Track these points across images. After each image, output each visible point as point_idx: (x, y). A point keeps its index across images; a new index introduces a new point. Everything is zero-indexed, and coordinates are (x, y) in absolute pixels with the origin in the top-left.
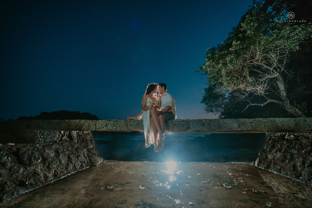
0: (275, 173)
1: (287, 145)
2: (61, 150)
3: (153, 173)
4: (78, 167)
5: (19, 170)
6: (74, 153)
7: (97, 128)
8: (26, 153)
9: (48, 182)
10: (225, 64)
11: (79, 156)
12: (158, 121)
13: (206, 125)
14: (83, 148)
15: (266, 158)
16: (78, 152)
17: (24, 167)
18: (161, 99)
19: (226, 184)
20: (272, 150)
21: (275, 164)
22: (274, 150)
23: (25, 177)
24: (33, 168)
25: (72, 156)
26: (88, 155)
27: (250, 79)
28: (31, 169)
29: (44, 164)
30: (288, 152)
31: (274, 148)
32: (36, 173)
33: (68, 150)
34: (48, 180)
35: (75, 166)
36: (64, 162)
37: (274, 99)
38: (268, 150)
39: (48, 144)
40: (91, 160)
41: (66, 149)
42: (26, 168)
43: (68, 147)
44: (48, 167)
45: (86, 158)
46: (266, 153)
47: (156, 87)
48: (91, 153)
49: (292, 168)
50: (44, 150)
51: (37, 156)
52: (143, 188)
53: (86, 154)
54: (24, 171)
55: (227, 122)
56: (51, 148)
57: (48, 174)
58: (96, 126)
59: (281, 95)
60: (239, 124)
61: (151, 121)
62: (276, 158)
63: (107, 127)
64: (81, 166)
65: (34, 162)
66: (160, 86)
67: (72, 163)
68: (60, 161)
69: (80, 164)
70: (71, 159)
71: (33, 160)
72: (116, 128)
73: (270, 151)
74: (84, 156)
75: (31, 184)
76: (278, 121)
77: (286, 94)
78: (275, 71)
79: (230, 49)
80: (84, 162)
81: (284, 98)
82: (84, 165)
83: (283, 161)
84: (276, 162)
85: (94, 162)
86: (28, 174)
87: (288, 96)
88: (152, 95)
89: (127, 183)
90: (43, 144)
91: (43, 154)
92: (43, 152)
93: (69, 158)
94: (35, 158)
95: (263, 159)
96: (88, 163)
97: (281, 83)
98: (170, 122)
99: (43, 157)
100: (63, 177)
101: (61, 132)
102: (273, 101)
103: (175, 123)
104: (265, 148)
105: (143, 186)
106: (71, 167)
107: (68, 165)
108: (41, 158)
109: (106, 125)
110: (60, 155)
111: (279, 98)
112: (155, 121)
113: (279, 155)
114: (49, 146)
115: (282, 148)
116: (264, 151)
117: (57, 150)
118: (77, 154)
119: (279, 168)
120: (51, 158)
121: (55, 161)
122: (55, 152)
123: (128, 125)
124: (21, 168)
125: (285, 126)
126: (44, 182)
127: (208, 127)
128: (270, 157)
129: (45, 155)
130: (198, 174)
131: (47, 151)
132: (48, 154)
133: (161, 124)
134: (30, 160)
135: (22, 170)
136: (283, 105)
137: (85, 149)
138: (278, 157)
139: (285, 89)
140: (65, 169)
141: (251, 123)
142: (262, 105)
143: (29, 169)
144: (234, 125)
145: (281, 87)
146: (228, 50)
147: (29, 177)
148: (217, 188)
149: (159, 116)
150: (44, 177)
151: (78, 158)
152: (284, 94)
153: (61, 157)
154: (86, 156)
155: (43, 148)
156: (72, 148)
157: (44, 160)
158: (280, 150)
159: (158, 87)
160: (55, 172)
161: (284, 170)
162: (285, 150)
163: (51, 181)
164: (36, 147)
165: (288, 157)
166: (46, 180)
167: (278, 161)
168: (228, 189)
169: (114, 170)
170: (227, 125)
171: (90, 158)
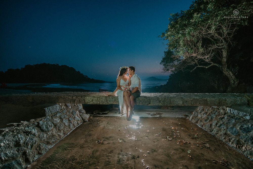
0: (200, 127)
1: (211, 111)
2: (63, 117)
3: (126, 128)
4: (76, 125)
5: (44, 135)
6: (71, 116)
7: (86, 103)
8: (43, 124)
9: (62, 138)
10: (184, 35)
11: (75, 117)
12: (129, 100)
13: (161, 102)
14: (76, 111)
15: (197, 116)
16: (73, 115)
17: (46, 133)
18: (131, 79)
19: (169, 137)
20: (202, 112)
21: (201, 121)
22: (203, 112)
23: (48, 139)
24: (51, 132)
25: (71, 118)
26: (80, 115)
27: (201, 50)
28: (50, 133)
29: (56, 128)
30: (210, 116)
31: (203, 111)
32: (54, 135)
33: (67, 115)
34: (61, 137)
35: (74, 125)
36: (67, 124)
37: (216, 64)
38: (199, 111)
39: (53, 114)
40: (82, 119)
41: (65, 115)
42: (47, 134)
43: (67, 113)
44: (59, 130)
45: (79, 117)
46: (198, 113)
47: (127, 70)
48: (82, 113)
49: (209, 126)
50: (53, 119)
51: (50, 124)
52: (120, 141)
53: (79, 115)
54: (46, 136)
55: (176, 100)
56: (57, 117)
57: (60, 134)
58: (85, 101)
59: (223, 60)
60: (183, 102)
61: (125, 100)
62: (202, 118)
63: (93, 102)
64: (77, 124)
65: (50, 128)
66: (130, 69)
67: (72, 123)
68: (64, 124)
69: (77, 122)
70: (70, 120)
71: (49, 128)
72: (99, 103)
73: (200, 113)
74: (78, 116)
75: (53, 142)
76: (208, 100)
77: (226, 60)
78: (224, 40)
79: (191, 20)
80: (79, 121)
81: (224, 63)
82: (79, 122)
83: (206, 121)
84: (202, 120)
85: (85, 119)
86: (49, 137)
87: (227, 62)
88: (124, 77)
89: (110, 137)
90: (51, 115)
91: (53, 122)
92: (53, 121)
93: (69, 120)
94: (50, 126)
95: (195, 117)
96: (81, 120)
97: (225, 51)
98: (137, 99)
99: (54, 124)
100: (69, 133)
101: (59, 104)
102: (215, 64)
103: (140, 100)
104: (198, 109)
105: (120, 139)
106: (72, 126)
107: (70, 125)
108: (53, 125)
109: (92, 100)
110: (63, 120)
111: (220, 62)
112: (127, 101)
113: (205, 116)
114: (55, 115)
115: (208, 112)
116: (197, 112)
117: (61, 117)
118: (73, 117)
119: (202, 124)
120: (59, 123)
121: (61, 125)
122: (60, 119)
123: (108, 101)
124: (44, 134)
125: (212, 103)
126: (59, 139)
127: (163, 103)
128: (199, 116)
129: (55, 122)
130: (154, 128)
131: (55, 119)
132: (56, 121)
133: (131, 102)
134: (47, 128)
135: (45, 135)
136: (222, 68)
137: (77, 111)
138: (204, 117)
139: (227, 56)
140: (69, 128)
141: (191, 101)
142: (207, 67)
143: (49, 134)
144: (180, 103)
145: (225, 54)
146: (189, 21)
147: (50, 138)
148: (163, 140)
149: (130, 97)
150: (59, 136)
151: (74, 119)
152: (225, 60)
153: (64, 121)
154: (79, 116)
155: (52, 118)
156: (69, 113)
157: (55, 126)
158: (206, 113)
159: (128, 69)
160: (64, 132)
161: (205, 126)
162: (209, 114)
163: (63, 137)
164: (47, 119)
165: (210, 119)
166: (60, 137)
167: (203, 119)
168: (169, 140)
169: (100, 126)
170: (175, 102)
171: (82, 117)
